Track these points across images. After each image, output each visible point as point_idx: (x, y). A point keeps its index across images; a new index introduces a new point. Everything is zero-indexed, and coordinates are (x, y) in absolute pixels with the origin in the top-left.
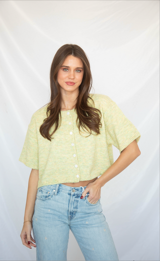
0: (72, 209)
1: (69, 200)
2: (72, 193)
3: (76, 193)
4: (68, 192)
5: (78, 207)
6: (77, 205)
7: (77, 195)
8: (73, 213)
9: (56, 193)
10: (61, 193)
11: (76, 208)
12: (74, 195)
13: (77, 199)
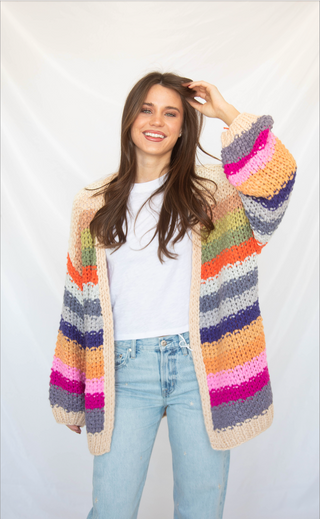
0: (167, 377)
1: (159, 362)
2: (162, 349)
3: (169, 346)
4: (154, 347)
5: (178, 371)
6: (175, 368)
7: (172, 349)
8: (170, 385)
9: (133, 354)
10: (142, 352)
11: (174, 372)
12: (166, 351)
13: (173, 357)
